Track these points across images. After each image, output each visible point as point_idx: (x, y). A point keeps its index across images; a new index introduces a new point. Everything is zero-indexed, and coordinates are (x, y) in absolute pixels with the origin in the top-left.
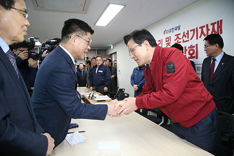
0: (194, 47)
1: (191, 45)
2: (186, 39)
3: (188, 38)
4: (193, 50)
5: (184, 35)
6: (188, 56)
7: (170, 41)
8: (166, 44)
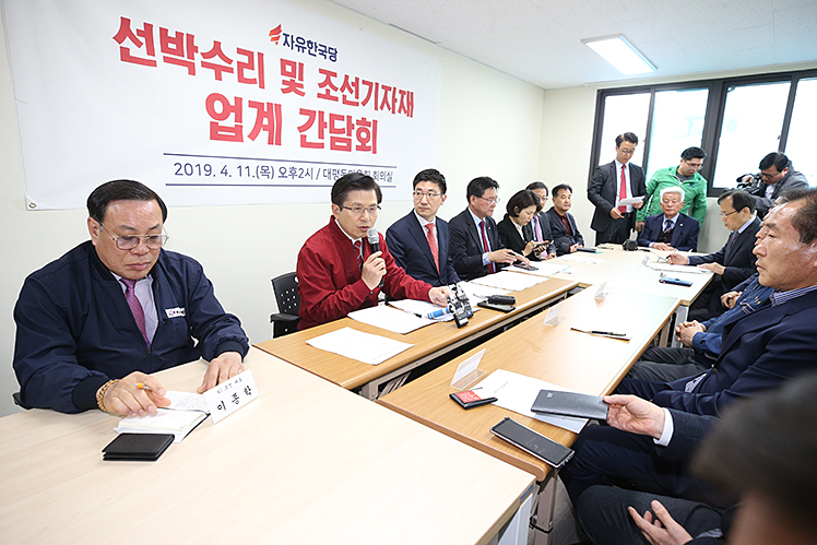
0: (369, 124)
1: (364, 119)
2: (351, 97)
3: (357, 97)
4: (368, 132)
5: (346, 85)
6: (355, 142)
7: (301, 79)
8: (284, 82)
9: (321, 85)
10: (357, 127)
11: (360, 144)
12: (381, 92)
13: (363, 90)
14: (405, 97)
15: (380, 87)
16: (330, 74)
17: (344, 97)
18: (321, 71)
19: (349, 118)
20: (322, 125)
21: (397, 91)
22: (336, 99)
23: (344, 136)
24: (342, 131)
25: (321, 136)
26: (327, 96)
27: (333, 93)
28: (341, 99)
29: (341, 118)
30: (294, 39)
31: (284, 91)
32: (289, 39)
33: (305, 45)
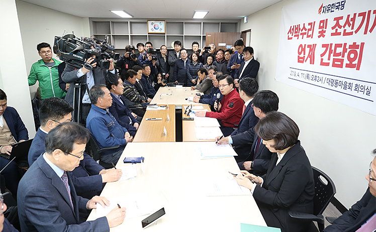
0: (357, 47)
1: (355, 43)
2: (348, 30)
3: (352, 29)
4: (356, 53)
5: (347, 22)
6: (346, 61)
7: (326, 27)
8: (320, 32)
9: (333, 28)
10: (349, 50)
11: (349, 63)
13: (359, 20)
16: (337, 19)
17: (345, 30)
19: (345, 45)
20: (331, 52)
22: (340, 34)
23: (340, 57)
24: (339, 54)
25: (329, 59)
27: (339, 30)
28: (342, 33)
29: (340, 46)
31: (319, 37)
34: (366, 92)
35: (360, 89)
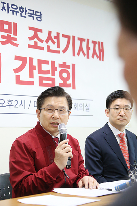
0: (68, 67)
1: (64, 63)
2: (54, 47)
3: (58, 46)
4: (68, 73)
5: (49, 38)
7: (15, 34)
8: (3, 37)
9: (31, 39)
10: (59, 69)
11: (62, 82)
12: (77, 43)
13: (63, 42)
14: (97, 46)
15: (76, 39)
16: (36, 30)
17: (49, 47)
18: (30, 28)
19: (53, 63)
20: (32, 68)
21: (90, 42)
22: (42, 48)
23: (50, 76)
24: (47, 72)
25: (31, 76)
26: (36, 46)
27: (39, 44)
28: (46, 49)
29: (47, 62)
30: (10, 6)
31: (3, 43)
32: (6, 6)
33: (18, 10)
34: (85, 109)
35: (79, 108)
